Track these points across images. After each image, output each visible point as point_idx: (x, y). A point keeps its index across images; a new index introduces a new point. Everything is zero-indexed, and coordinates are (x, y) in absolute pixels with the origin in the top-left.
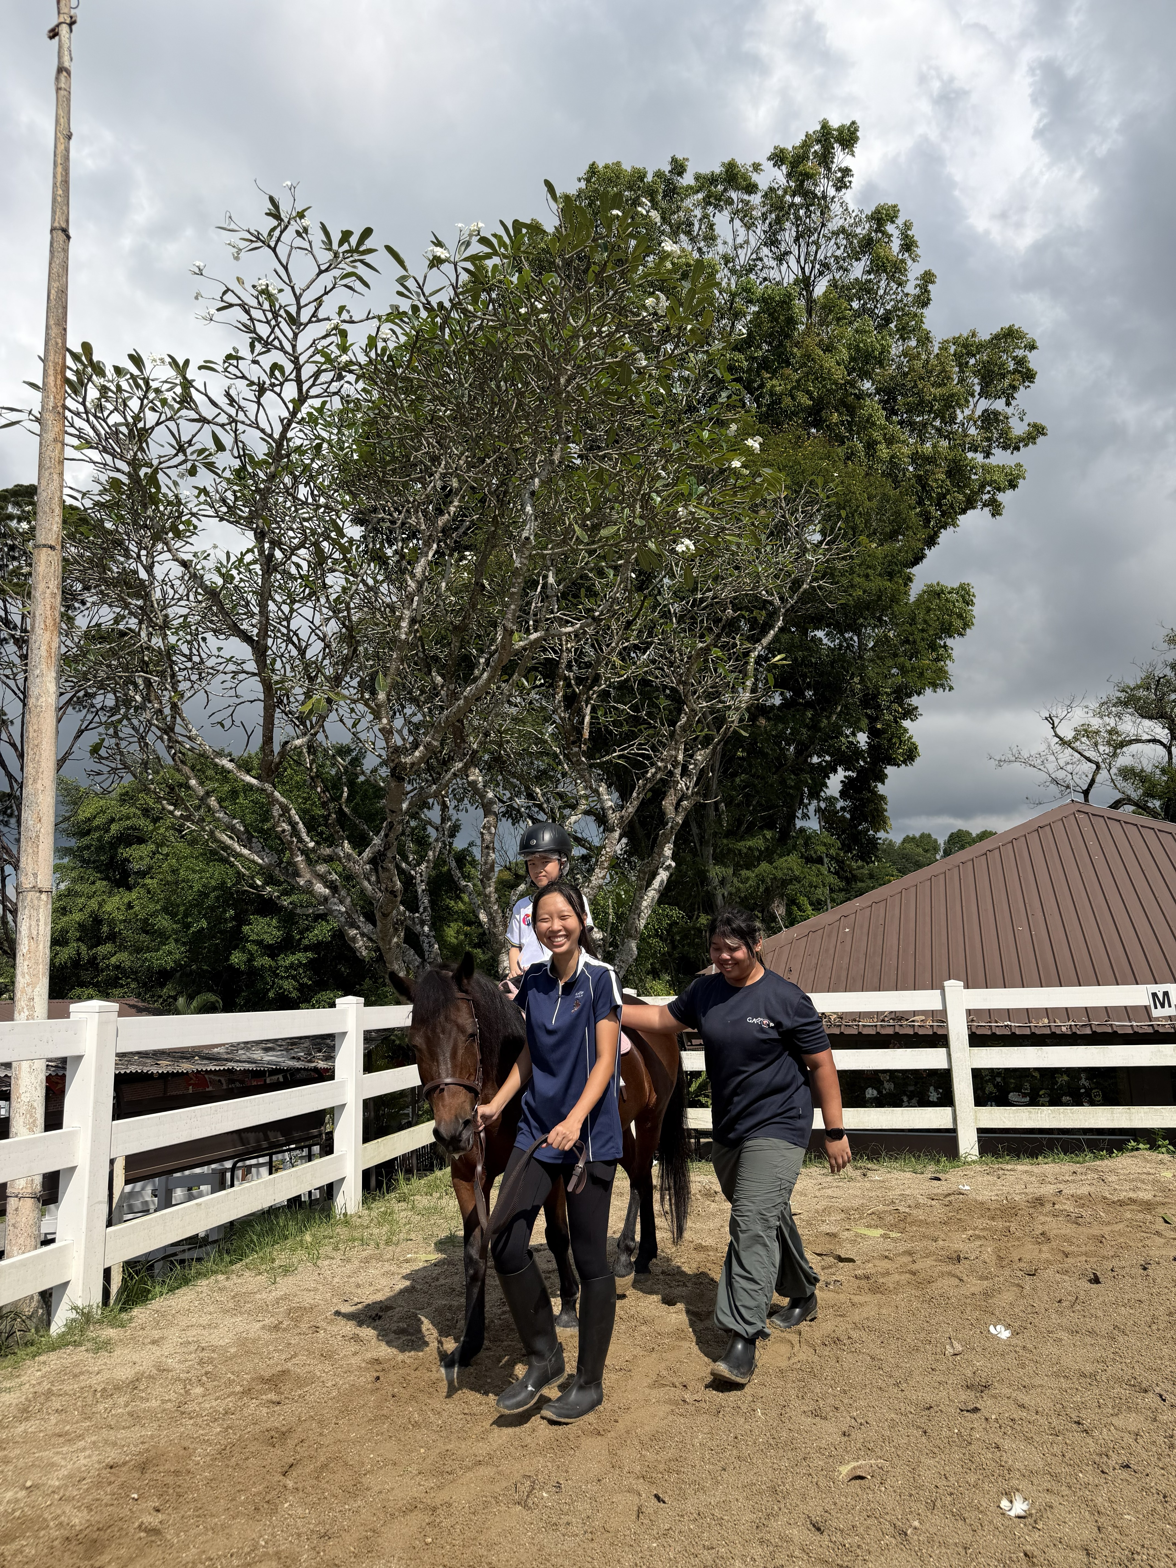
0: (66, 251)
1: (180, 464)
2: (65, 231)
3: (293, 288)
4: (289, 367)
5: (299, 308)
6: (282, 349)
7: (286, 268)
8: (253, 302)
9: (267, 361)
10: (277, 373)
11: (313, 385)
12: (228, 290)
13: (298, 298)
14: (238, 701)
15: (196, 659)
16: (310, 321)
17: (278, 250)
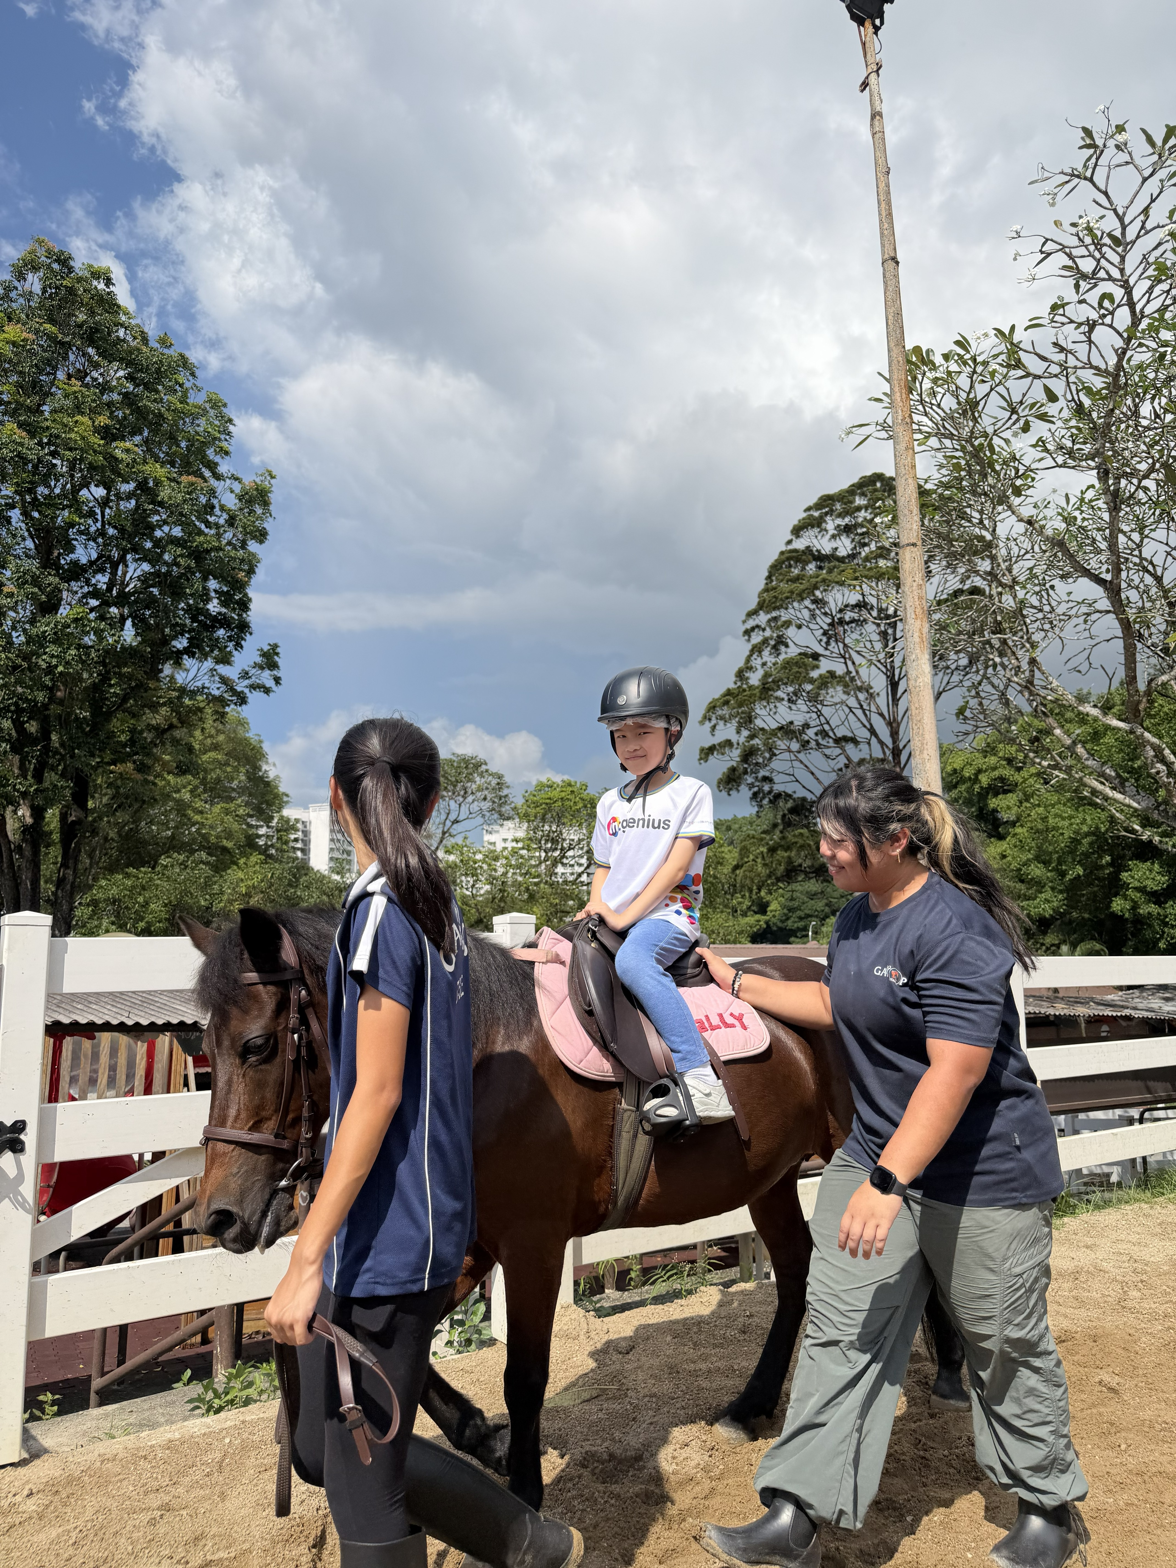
0: (896, 276)
1: (1014, 424)
2: (894, 259)
3: (1115, 211)
4: (1119, 293)
5: (1124, 228)
6: (1110, 278)
7: (1106, 193)
8: (1075, 241)
9: (1093, 297)
10: (1106, 303)
11: (1148, 302)
12: (1047, 240)
13: (1121, 219)
14: (1093, 642)
15: (1047, 608)
16: (1138, 237)
17: (1095, 179)
